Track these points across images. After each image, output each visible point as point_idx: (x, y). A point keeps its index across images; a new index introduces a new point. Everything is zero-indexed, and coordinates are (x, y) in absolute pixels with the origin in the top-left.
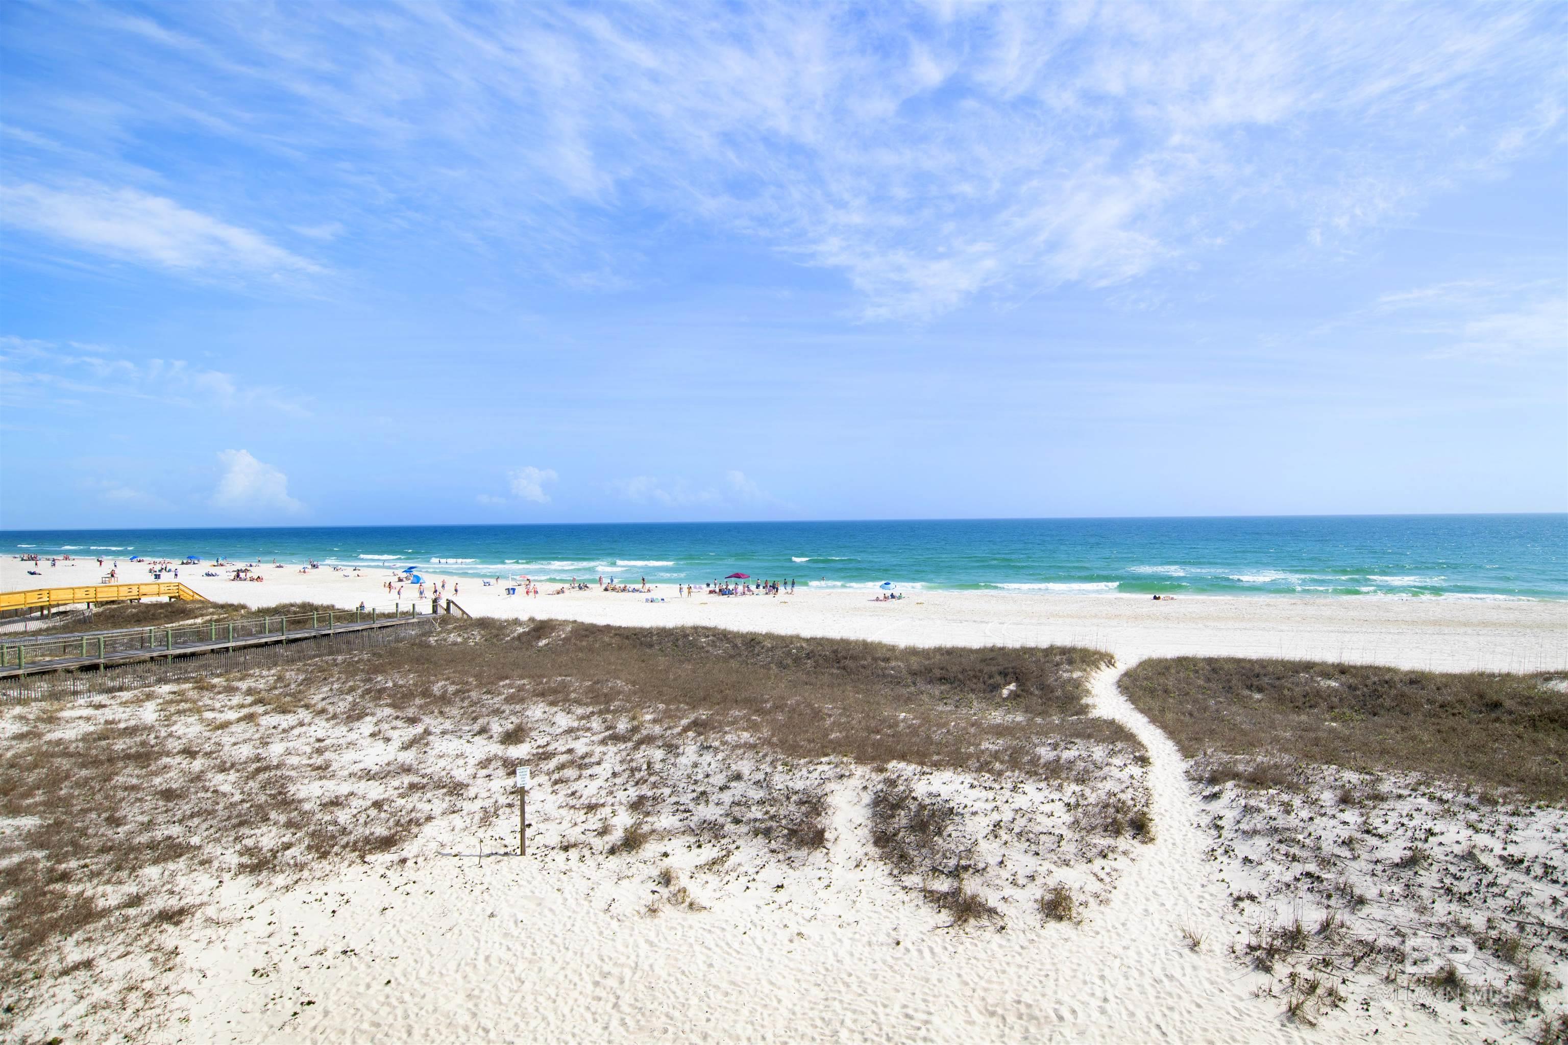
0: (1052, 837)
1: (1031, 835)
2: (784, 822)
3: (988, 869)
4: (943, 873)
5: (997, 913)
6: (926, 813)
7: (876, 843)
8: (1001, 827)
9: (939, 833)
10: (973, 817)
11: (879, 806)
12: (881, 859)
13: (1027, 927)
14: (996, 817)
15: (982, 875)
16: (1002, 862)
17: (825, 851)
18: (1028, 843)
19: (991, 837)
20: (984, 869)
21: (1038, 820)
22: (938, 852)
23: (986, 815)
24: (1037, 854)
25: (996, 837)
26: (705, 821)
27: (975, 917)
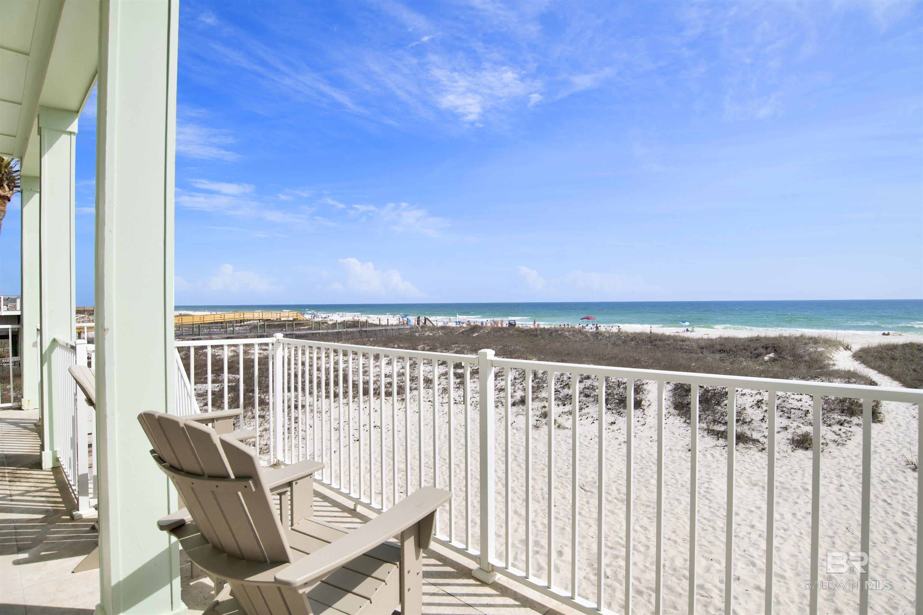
0: (800, 412)
1: (784, 409)
2: (616, 397)
3: (753, 422)
4: (721, 423)
5: (759, 442)
6: (709, 394)
7: (675, 408)
8: (763, 403)
9: (719, 404)
10: (742, 397)
11: (677, 390)
12: (679, 415)
13: (781, 450)
14: (759, 397)
15: (749, 425)
16: (763, 419)
17: (641, 410)
18: (782, 413)
19: (755, 407)
20: (750, 422)
21: (790, 402)
22: (717, 413)
23: (752, 396)
24: (790, 418)
25: (759, 407)
26: (568, 395)
27: (743, 443)
